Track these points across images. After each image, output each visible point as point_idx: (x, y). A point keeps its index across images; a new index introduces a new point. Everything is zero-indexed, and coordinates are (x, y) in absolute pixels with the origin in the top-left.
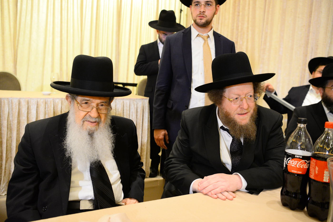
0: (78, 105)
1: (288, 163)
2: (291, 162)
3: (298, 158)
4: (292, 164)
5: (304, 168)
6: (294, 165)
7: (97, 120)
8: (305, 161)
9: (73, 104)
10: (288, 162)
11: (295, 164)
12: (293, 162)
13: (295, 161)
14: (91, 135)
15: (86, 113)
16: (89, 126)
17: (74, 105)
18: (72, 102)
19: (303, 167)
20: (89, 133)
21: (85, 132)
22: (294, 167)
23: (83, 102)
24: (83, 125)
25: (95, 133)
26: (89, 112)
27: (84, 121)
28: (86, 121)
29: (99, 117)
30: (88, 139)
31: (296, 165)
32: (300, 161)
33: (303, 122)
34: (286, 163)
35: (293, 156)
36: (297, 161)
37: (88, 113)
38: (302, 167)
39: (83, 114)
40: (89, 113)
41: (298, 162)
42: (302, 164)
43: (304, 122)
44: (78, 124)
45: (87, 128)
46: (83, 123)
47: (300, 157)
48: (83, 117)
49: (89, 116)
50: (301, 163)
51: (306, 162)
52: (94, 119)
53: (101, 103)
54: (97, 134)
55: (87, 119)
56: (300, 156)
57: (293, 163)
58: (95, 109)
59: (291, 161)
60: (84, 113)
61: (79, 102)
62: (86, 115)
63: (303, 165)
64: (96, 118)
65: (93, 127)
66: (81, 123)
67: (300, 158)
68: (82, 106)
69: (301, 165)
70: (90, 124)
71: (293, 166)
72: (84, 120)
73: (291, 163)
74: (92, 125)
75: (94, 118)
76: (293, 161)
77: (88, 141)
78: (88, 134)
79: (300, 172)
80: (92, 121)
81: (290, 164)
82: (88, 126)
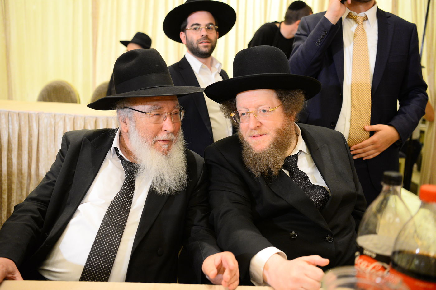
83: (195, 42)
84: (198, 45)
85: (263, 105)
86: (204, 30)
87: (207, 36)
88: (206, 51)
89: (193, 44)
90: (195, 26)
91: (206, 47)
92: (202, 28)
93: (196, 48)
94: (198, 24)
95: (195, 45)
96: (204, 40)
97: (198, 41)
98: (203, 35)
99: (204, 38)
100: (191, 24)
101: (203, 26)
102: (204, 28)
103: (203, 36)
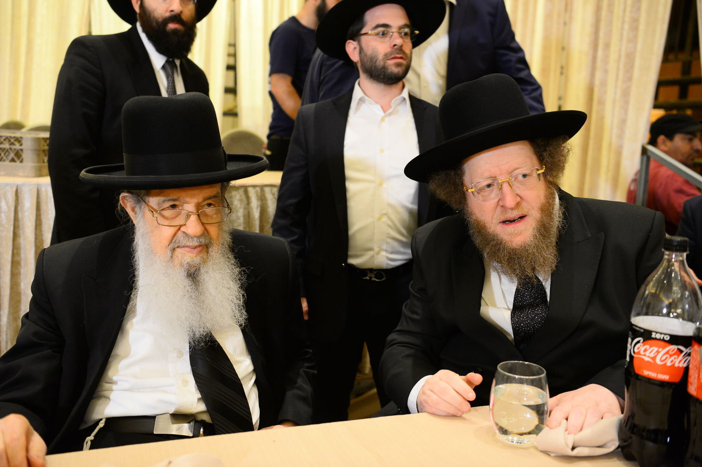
0: (156, 215)
1: (634, 352)
2: (643, 349)
3: (660, 340)
4: (645, 355)
5: (676, 365)
6: (649, 357)
7: (203, 240)
8: (678, 349)
9: (141, 214)
10: (636, 350)
11: (652, 355)
12: (645, 350)
13: (651, 347)
14: (193, 275)
15: (175, 229)
16: (187, 257)
17: (143, 216)
18: (137, 209)
19: (674, 364)
20: (188, 273)
21: (180, 273)
22: (648, 362)
23: (164, 205)
24: (172, 257)
25: (202, 271)
26: (181, 226)
27: (174, 249)
28: (178, 247)
29: (206, 232)
30: (188, 288)
31: (654, 358)
32: (664, 348)
33: (676, 246)
34: (630, 350)
35: (647, 335)
36: (656, 346)
37: (179, 229)
38: (669, 364)
39: (168, 232)
40: (183, 229)
41: (660, 350)
42: (671, 356)
43: (678, 248)
44: (159, 257)
45: (183, 261)
46: (172, 254)
47: (665, 338)
48: (170, 238)
49: (184, 235)
50: (667, 353)
51: (681, 351)
52: (195, 239)
53: (205, 199)
54: (207, 272)
55: (179, 242)
56: (665, 334)
57: (647, 353)
58: (193, 218)
59: (641, 346)
60: (171, 231)
61: (156, 207)
62: (175, 234)
63: (672, 358)
64: (199, 237)
65: (195, 257)
66: (168, 253)
67: (663, 340)
68: (163, 216)
69: (666, 358)
70: (187, 252)
71: (646, 359)
72: (174, 246)
73: (642, 352)
74: (193, 253)
75: (195, 237)
76: (647, 346)
77: (188, 291)
78: (186, 274)
79: (665, 377)
80: (191, 245)
81: (639, 353)
82: (185, 258)
83: (381, 57)
84: (385, 63)
85: (522, 168)
86: (396, 35)
87: (401, 46)
88: (399, 72)
89: (376, 60)
90: (381, 29)
91: (398, 65)
92: (392, 32)
93: (380, 67)
94: (385, 26)
95: (380, 63)
96: (398, 53)
97: (386, 55)
98: (395, 45)
99: (397, 51)
100: (374, 25)
101: (394, 29)
102: (396, 32)
103: (396, 47)
